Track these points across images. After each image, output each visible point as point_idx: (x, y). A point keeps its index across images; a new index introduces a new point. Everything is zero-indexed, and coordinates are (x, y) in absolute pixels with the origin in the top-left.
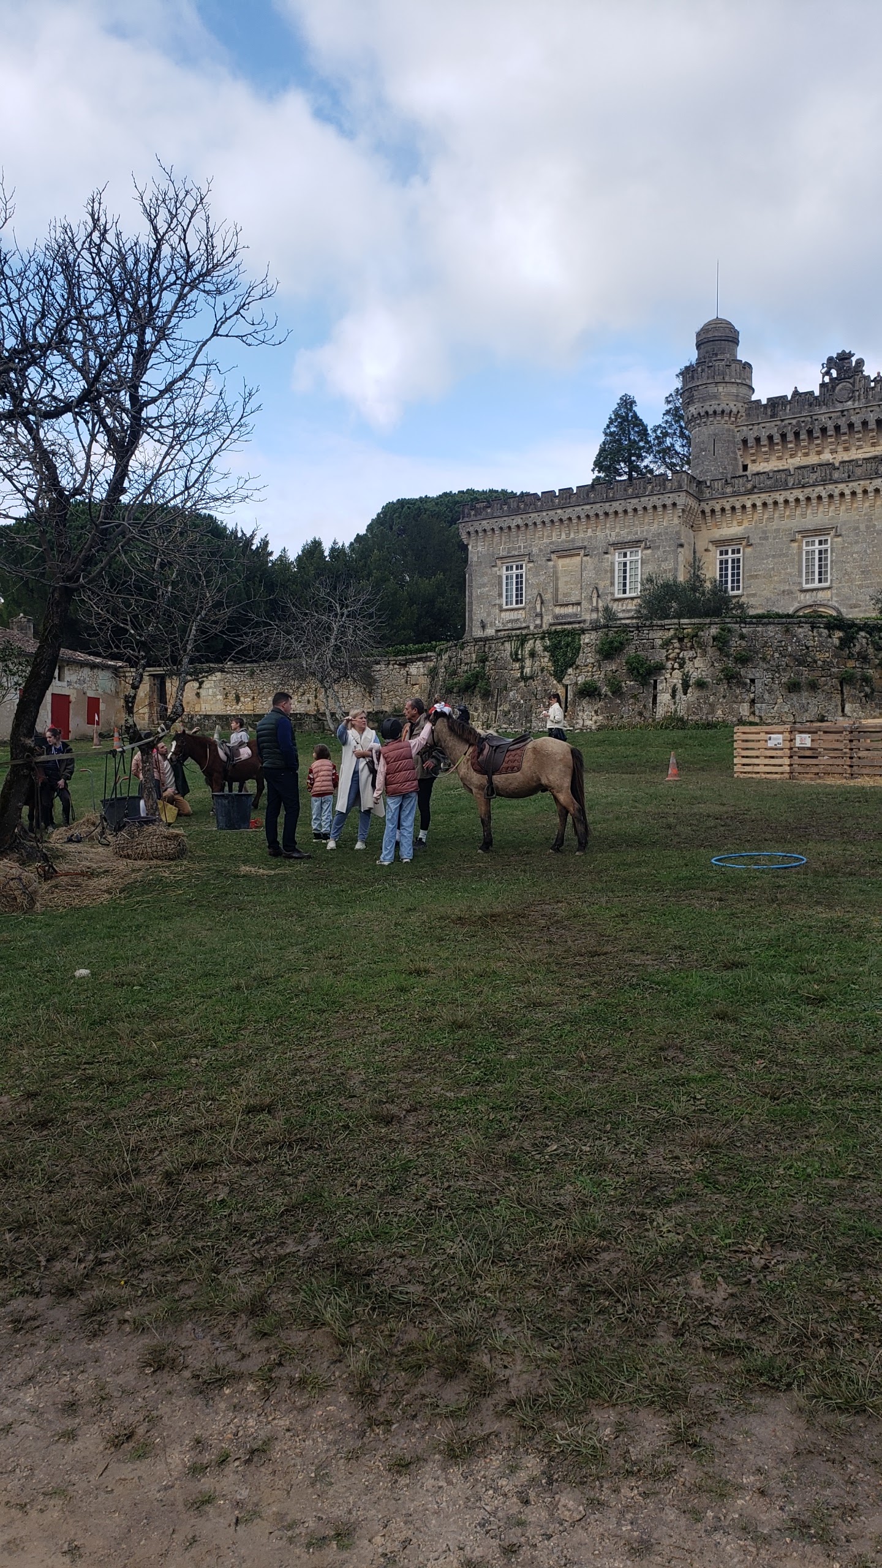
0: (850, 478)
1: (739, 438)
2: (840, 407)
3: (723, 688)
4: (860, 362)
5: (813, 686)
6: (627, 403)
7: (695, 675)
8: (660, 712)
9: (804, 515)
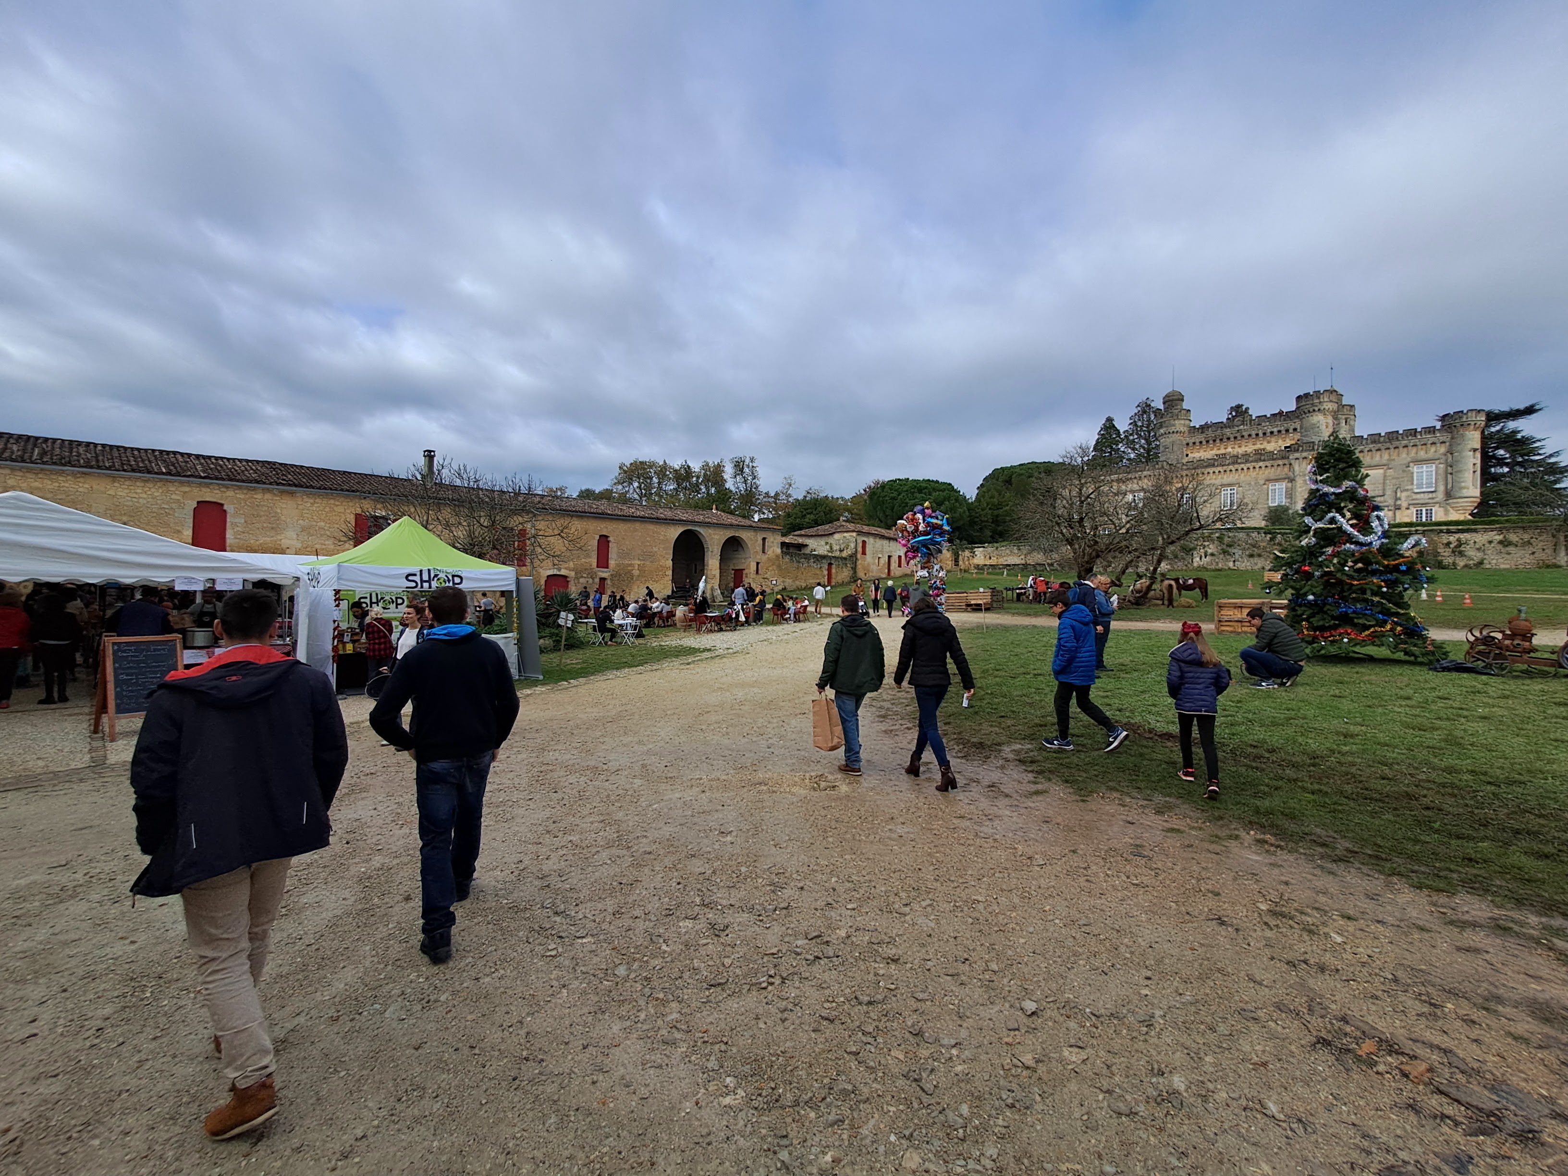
0: (1247, 461)
1: (1185, 442)
2: (1237, 429)
3: (1222, 556)
4: (1247, 409)
5: (1259, 556)
6: (1110, 420)
7: (1210, 551)
8: (1195, 564)
9: (1222, 478)
